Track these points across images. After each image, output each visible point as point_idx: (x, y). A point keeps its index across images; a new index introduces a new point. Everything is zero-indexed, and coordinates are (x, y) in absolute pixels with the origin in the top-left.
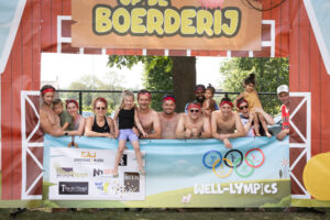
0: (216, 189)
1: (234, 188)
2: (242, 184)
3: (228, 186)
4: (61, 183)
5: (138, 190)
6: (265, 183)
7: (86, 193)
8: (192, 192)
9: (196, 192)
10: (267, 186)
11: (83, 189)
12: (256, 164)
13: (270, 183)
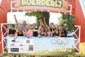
0: (55, 50)
1: (60, 50)
2: (62, 49)
3: (58, 50)
4: (11, 48)
5: (33, 50)
6: (68, 49)
7: (18, 51)
8: (48, 51)
9: (49, 51)
10: (69, 50)
11: (17, 50)
12: (66, 44)
13: (70, 49)
